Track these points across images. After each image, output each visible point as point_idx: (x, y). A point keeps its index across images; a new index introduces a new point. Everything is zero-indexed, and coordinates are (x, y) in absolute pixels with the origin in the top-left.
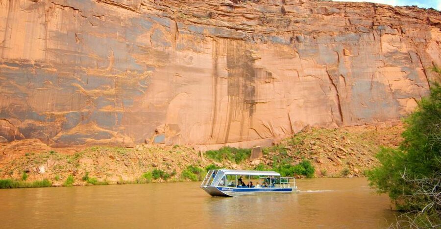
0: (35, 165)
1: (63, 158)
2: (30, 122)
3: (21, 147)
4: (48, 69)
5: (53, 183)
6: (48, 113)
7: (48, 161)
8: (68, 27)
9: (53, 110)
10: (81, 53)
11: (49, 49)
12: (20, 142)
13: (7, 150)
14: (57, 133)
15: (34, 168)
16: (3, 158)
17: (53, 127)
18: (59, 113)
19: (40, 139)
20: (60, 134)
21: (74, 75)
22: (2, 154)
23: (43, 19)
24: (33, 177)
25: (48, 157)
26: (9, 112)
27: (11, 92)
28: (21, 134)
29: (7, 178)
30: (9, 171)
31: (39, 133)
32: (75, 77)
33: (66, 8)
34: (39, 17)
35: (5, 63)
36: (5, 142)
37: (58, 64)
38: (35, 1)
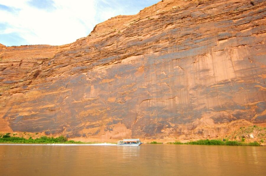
0: (247, 133)
1: (262, 129)
2: (238, 110)
3: (237, 124)
4: (239, 81)
5: (260, 144)
6: (246, 105)
7: (254, 131)
8: (243, 56)
9: (248, 103)
10: (255, 67)
11: (236, 71)
12: (235, 121)
13: (230, 126)
14: (254, 116)
15: (247, 135)
16: (229, 130)
17: (251, 112)
18: (252, 104)
19: (246, 119)
20: (256, 116)
21: (254, 81)
22: (228, 128)
23: (229, 57)
24: (248, 140)
25: (253, 129)
26: (225, 107)
27: (224, 97)
28: (235, 117)
29: (234, 140)
30: (234, 137)
31: (244, 116)
32: (255, 82)
33: (239, 47)
34: (227, 57)
35: (217, 84)
36: (228, 122)
37: (244, 77)
38: (223, 50)
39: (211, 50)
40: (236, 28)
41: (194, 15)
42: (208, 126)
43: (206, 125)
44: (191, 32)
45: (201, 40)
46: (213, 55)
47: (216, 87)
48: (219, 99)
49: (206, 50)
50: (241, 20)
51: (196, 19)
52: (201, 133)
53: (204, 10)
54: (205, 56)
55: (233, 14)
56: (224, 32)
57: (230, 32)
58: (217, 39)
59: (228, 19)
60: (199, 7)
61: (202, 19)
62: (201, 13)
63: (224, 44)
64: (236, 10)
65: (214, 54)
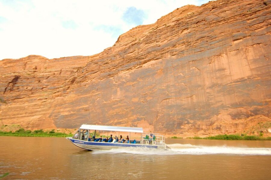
0: (265, 128)
2: (255, 107)
3: (254, 120)
4: (255, 79)
6: (263, 101)
8: (258, 54)
9: (265, 99)
11: (252, 69)
12: (253, 117)
13: (247, 122)
15: (265, 130)
16: (247, 125)
18: (270, 100)
19: (263, 115)
23: (245, 56)
24: (266, 135)
26: (243, 104)
27: (241, 94)
28: (252, 113)
29: (252, 135)
30: (252, 132)
31: (261, 112)
33: (254, 46)
34: (242, 56)
35: (234, 82)
36: (246, 118)
37: (260, 75)
38: (238, 50)
39: (226, 51)
40: (250, 28)
41: (209, 19)
42: (225, 122)
43: (224, 121)
44: (206, 34)
45: (216, 42)
46: (229, 55)
47: (232, 85)
48: (236, 96)
49: (221, 51)
50: (255, 20)
51: (211, 23)
52: (219, 128)
53: (218, 13)
54: (220, 56)
55: (246, 15)
56: (238, 33)
57: (244, 32)
58: (232, 39)
59: (242, 20)
60: (213, 11)
61: (216, 22)
62: (215, 17)
63: (239, 44)
64: (249, 11)
65: (229, 53)
